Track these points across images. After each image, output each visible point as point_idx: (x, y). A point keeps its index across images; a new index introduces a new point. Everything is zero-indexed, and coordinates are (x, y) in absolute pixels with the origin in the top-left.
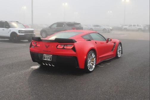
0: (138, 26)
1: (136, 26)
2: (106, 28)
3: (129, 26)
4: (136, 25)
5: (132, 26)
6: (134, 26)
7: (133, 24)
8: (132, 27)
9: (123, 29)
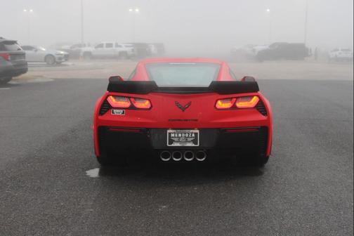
0: (117, 45)
1: (114, 48)
2: (53, 53)
3: (95, 48)
4: (114, 43)
5: (105, 45)
6: (109, 45)
7: (105, 43)
8: (105, 48)
9: (82, 54)
